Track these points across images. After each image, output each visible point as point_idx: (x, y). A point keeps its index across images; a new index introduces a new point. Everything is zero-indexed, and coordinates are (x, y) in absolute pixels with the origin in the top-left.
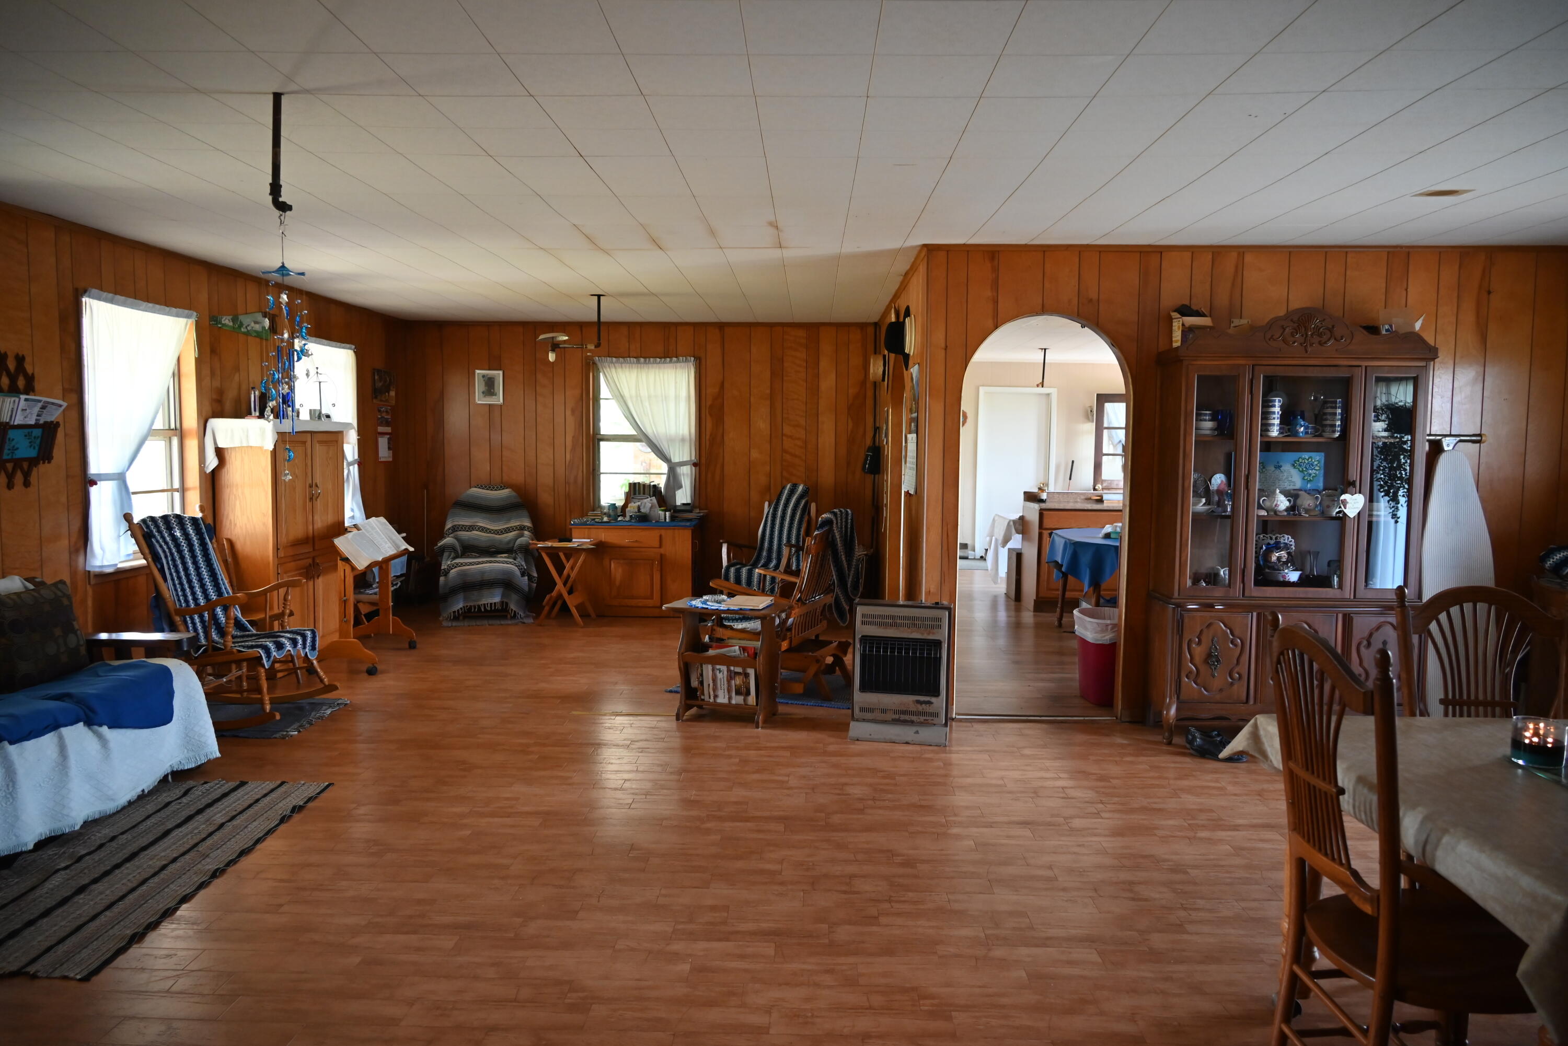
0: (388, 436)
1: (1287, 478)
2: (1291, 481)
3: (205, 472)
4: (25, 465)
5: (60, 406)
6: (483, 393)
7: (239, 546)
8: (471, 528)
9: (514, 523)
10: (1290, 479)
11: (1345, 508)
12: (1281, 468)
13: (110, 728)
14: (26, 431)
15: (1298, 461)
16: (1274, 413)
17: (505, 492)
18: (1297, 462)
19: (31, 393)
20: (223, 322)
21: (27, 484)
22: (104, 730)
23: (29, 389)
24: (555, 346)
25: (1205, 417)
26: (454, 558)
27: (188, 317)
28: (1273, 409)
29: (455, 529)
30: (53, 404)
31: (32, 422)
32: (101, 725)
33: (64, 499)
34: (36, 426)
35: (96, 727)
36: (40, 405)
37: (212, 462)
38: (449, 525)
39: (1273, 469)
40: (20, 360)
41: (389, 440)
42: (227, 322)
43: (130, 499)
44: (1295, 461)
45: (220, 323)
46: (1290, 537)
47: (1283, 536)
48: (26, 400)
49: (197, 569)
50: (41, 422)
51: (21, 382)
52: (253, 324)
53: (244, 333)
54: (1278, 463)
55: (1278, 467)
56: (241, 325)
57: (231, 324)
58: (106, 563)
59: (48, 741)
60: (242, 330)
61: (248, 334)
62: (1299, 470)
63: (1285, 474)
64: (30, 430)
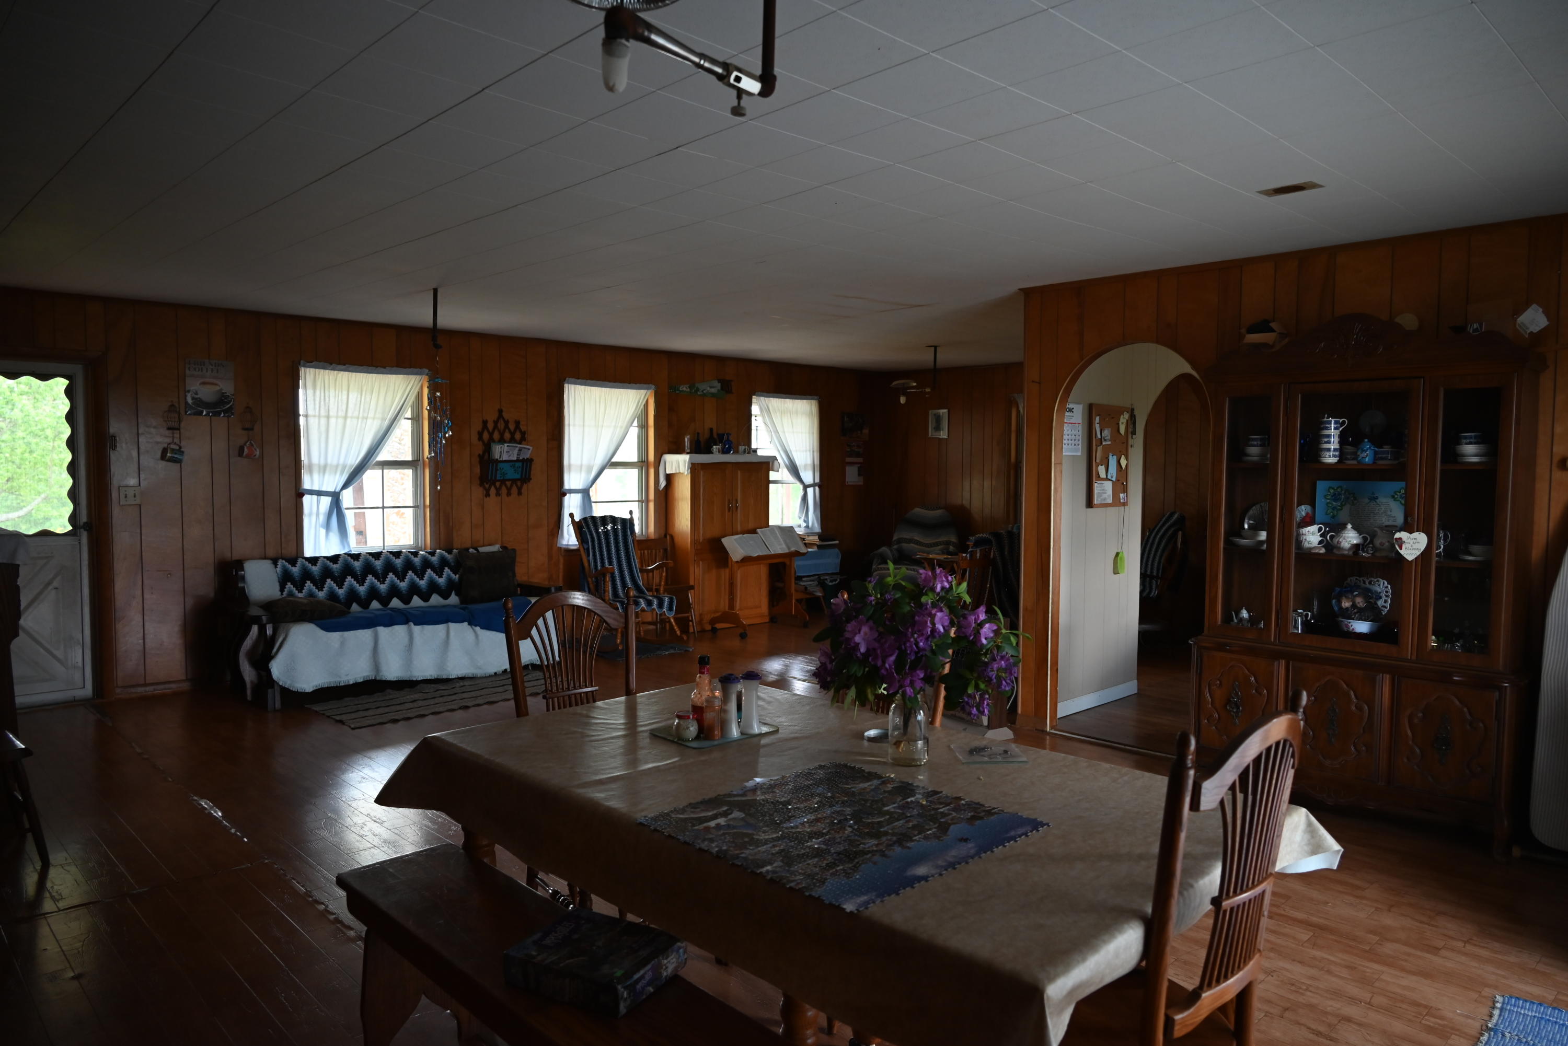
0: (859, 465)
1: (1385, 512)
2: (1390, 516)
3: (659, 490)
4: (508, 483)
5: (529, 449)
6: (934, 428)
7: (676, 539)
8: (910, 541)
9: (943, 539)
10: (1389, 513)
11: (1401, 549)
12: (1377, 500)
13: (481, 628)
14: (511, 464)
15: (1400, 492)
16: (1329, 436)
17: (939, 512)
18: (1398, 494)
19: (523, 442)
20: (681, 389)
21: (520, 493)
22: (478, 629)
23: (523, 440)
24: (903, 390)
25: (1252, 443)
26: (880, 564)
27: (647, 389)
28: (1326, 432)
29: (900, 541)
30: (524, 448)
31: (515, 458)
32: (476, 626)
33: (545, 504)
34: (518, 460)
35: (473, 627)
36: (517, 449)
37: (663, 483)
38: (895, 538)
39: (1367, 500)
40: (517, 423)
41: (859, 468)
42: (684, 389)
43: (591, 504)
44: (1395, 493)
45: (679, 390)
46: (1386, 583)
47: (1378, 581)
48: (508, 446)
49: (618, 550)
50: (521, 458)
51: (518, 436)
52: (708, 389)
53: (700, 395)
54: (1373, 493)
55: (1374, 499)
56: (698, 390)
57: (688, 390)
58: (570, 543)
59: (441, 628)
60: (699, 393)
61: (704, 395)
62: (1401, 503)
63: (1383, 507)
64: (513, 463)
